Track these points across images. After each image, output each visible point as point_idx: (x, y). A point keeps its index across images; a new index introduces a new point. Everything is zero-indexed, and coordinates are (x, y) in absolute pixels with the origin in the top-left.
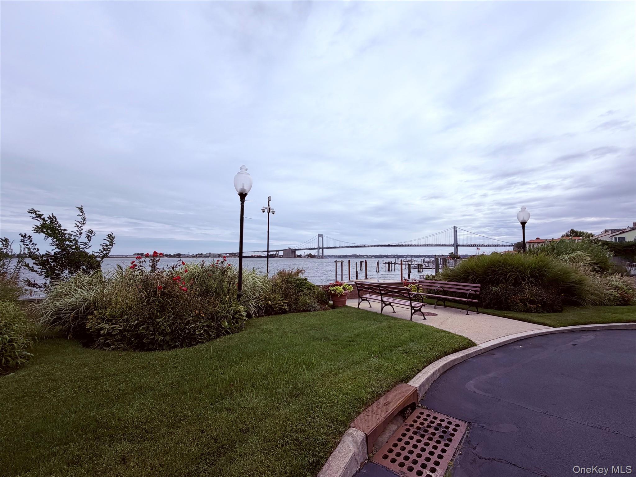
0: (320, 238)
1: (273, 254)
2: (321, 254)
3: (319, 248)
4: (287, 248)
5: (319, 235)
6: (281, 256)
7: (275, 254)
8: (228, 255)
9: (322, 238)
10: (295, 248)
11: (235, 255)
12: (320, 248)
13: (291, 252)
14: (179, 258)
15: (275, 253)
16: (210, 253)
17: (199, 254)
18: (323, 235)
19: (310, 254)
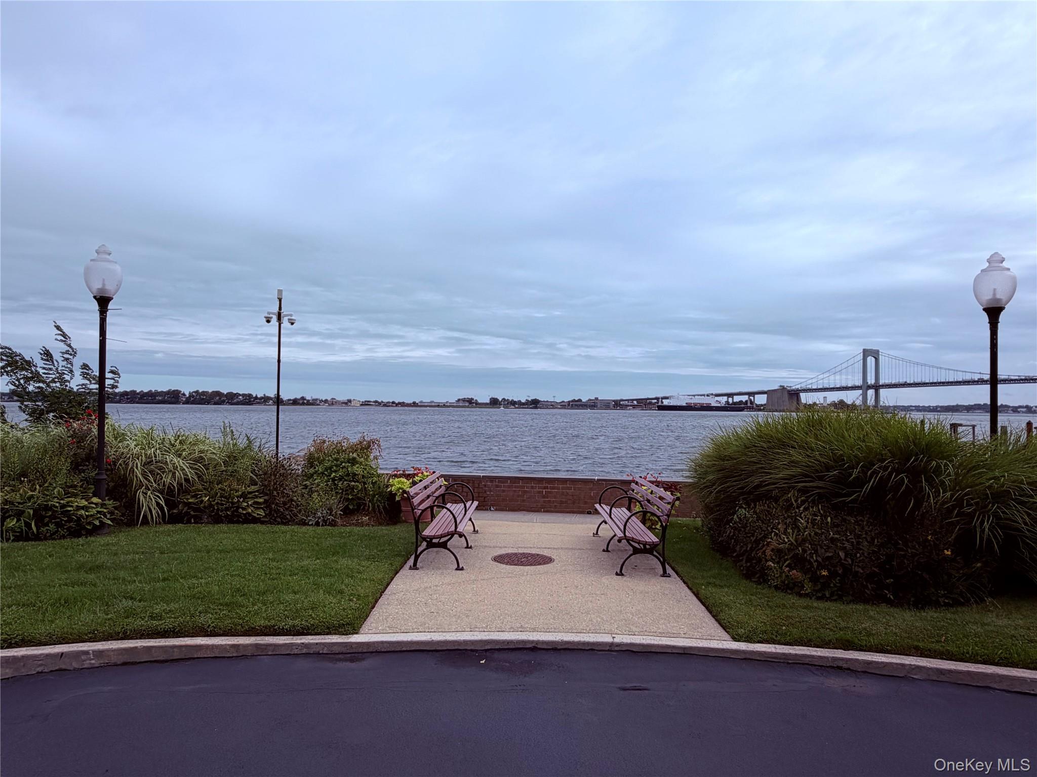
0: (871, 360)
1: (741, 402)
2: (871, 401)
3: (865, 387)
4: (776, 387)
5: (866, 353)
6: (762, 405)
7: (746, 401)
8: (635, 402)
9: (877, 360)
10: (798, 387)
11: (650, 403)
12: (869, 387)
13: (786, 395)
14: (536, 408)
15: (744, 398)
16: (597, 399)
17: (574, 401)
18: (878, 351)
19: (842, 402)
